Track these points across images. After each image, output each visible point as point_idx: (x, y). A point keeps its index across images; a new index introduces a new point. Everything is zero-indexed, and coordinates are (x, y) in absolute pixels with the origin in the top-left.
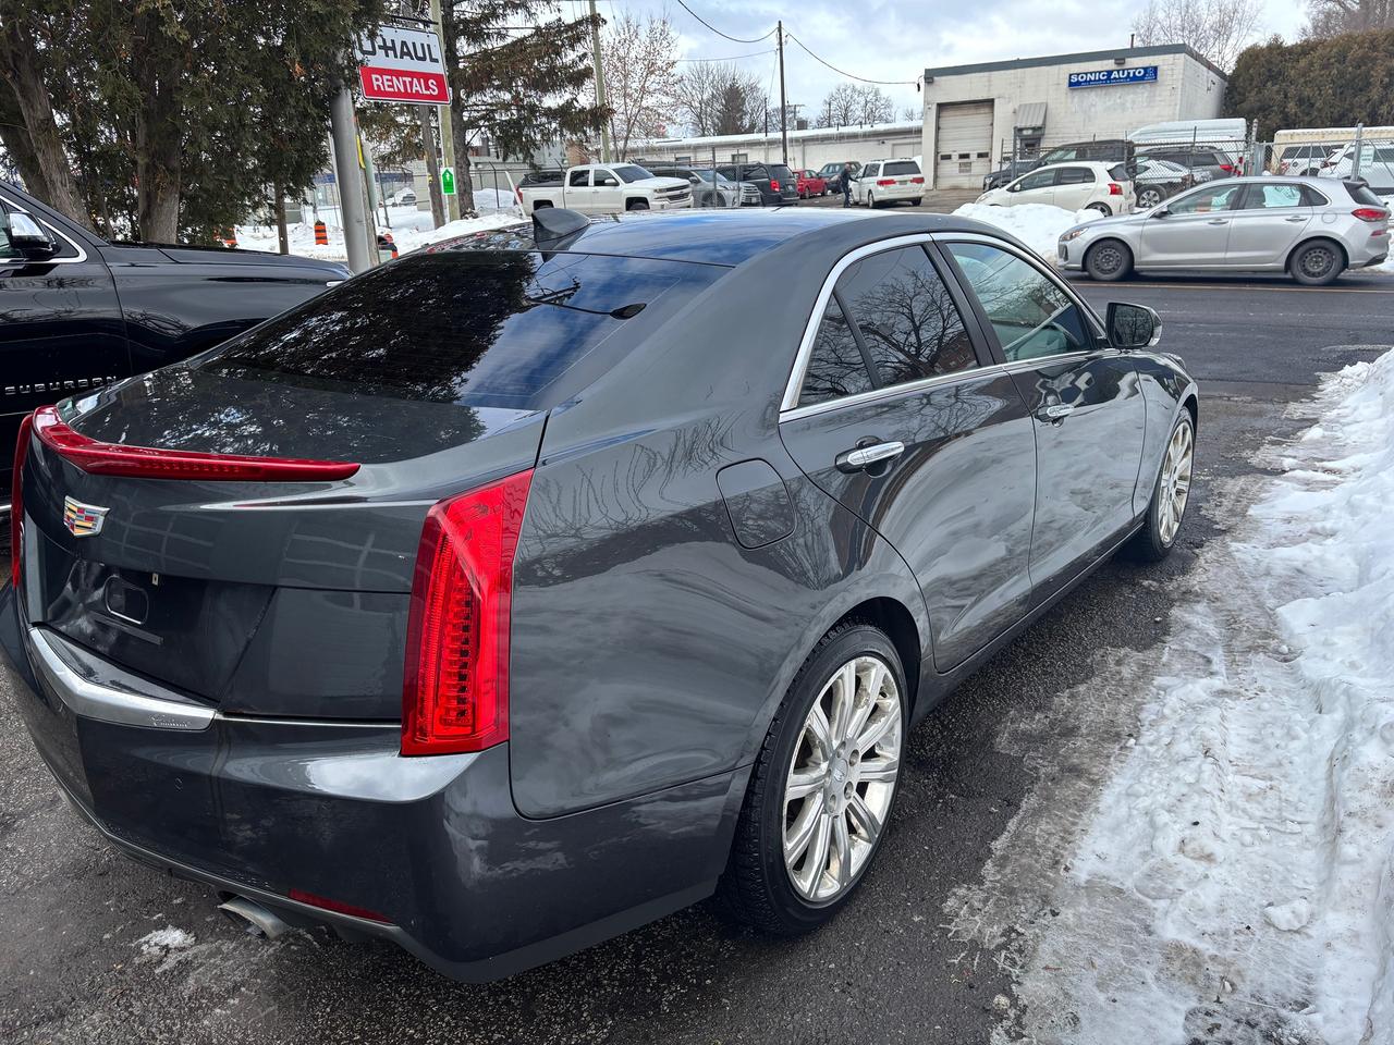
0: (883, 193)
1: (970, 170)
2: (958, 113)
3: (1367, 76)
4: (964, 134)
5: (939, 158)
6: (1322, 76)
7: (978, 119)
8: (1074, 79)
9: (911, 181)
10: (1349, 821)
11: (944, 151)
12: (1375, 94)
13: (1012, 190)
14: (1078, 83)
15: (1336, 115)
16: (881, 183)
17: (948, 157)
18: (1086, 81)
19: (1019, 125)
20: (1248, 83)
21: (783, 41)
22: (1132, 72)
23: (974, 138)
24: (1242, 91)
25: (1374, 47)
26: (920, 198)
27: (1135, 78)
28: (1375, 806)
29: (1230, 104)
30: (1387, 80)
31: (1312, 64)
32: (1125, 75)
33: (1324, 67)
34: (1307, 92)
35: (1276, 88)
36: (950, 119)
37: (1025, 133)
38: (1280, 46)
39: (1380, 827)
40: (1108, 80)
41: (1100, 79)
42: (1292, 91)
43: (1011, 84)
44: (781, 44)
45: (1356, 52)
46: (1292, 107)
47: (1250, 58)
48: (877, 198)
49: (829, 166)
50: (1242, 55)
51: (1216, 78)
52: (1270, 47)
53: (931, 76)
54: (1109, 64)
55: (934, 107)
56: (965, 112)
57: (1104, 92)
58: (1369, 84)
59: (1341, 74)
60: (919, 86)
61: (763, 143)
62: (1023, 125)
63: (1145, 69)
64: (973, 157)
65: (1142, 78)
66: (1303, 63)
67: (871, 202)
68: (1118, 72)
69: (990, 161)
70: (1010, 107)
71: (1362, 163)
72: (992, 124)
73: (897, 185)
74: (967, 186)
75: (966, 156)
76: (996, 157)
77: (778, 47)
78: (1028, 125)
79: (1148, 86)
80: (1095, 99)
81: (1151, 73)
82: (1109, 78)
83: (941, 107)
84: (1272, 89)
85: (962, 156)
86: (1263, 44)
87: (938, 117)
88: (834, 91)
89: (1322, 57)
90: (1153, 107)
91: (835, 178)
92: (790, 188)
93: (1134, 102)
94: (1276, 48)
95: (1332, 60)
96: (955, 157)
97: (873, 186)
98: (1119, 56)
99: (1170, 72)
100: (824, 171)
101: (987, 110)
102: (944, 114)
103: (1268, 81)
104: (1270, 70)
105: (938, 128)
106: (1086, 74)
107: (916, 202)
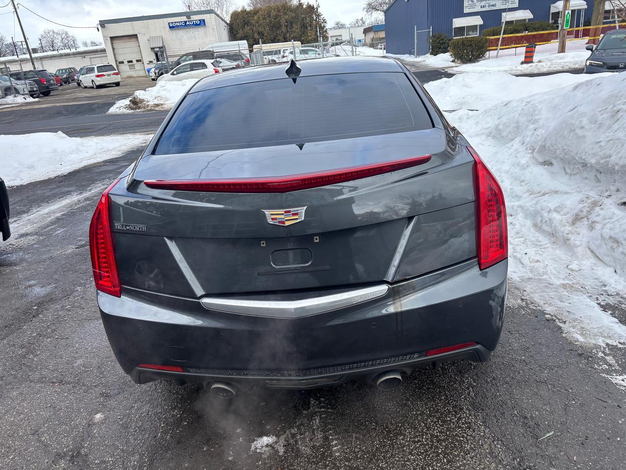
0: (99, 81)
1: (134, 68)
2: (121, 41)
3: (279, 23)
4: (127, 51)
5: (118, 63)
6: (264, 23)
7: (132, 44)
8: (171, 25)
9: (113, 74)
10: (569, 236)
11: (120, 59)
12: (284, 29)
13: (173, 74)
14: (173, 27)
15: (272, 38)
16: (98, 76)
17: (122, 62)
18: (176, 26)
19: (152, 47)
20: (237, 26)
21: (16, 7)
22: (194, 22)
23: (133, 53)
24: (236, 29)
25: (279, 11)
26: (119, 82)
27: (196, 25)
28: (573, 229)
29: (234, 35)
30: (286, 24)
31: (259, 18)
32: (192, 23)
33: (264, 19)
34: (260, 30)
35: (248, 28)
36: (118, 44)
37: (156, 49)
38: (245, 11)
39: (579, 234)
40: (185, 25)
41: (182, 25)
42: (254, 29)
43: (143, 27)
44: (15, 9)
45: (273, 13)
46: (256, 36)
47: (235, 15)
48: (98, 84)
49: (59, 70)
50: (232, 15)
51: (225, 25)
52: (242, 11)
53: (103, 24)
54: (184, 19)
55: (109, 39)
56: (125, 41)
57: (185, 31)
58: (281, 26)
59: (271, 22)
60: (98, 28)
61: (17, 61)
62: (154, 46)
63: (200, 20)
64: (134, 62)
65: (199, 24)
66: (256, 17)
67: (95, 87)
68: (189, 21)
69: (143, 63)
70: (146, 38)
71: (296, 55)
72: (139, 46)
73: (106, 77)
74: (135, 75)
75: (131, 62)
76: (146, 61)
77: (14, 10)
78: (156, 46)
79: (203, 28)
80: (182, 33)
81: (202, 23)
82: (186, 25)
83: (112, 38)
84: (247, 28)
85: (129, 62)
86: (239, 10)
87: (112, 44)
88: (43, 33)
89: (262, 15)
90: (207, 37)
91: (65, 76)
92: (52, 81)
93: (199, 35)
94: (244, 11)
95: (266, 16)
96: (126, 62)
97: (94, 78)
98: (188, 15)
99: (210, 22)
100: (57, 73)
101: (135, 40)
102: (114, 42)
103: (245, 25)
104: (244, 21)
105: (113, 49)
106: (175, 23)
107: (117, 84)
